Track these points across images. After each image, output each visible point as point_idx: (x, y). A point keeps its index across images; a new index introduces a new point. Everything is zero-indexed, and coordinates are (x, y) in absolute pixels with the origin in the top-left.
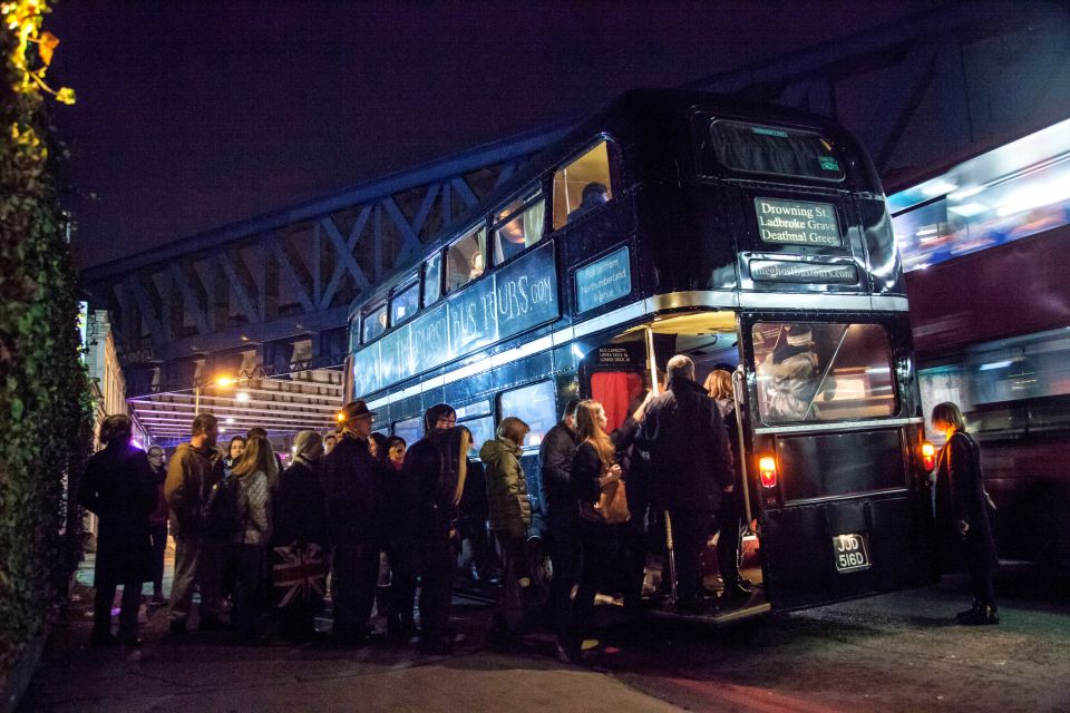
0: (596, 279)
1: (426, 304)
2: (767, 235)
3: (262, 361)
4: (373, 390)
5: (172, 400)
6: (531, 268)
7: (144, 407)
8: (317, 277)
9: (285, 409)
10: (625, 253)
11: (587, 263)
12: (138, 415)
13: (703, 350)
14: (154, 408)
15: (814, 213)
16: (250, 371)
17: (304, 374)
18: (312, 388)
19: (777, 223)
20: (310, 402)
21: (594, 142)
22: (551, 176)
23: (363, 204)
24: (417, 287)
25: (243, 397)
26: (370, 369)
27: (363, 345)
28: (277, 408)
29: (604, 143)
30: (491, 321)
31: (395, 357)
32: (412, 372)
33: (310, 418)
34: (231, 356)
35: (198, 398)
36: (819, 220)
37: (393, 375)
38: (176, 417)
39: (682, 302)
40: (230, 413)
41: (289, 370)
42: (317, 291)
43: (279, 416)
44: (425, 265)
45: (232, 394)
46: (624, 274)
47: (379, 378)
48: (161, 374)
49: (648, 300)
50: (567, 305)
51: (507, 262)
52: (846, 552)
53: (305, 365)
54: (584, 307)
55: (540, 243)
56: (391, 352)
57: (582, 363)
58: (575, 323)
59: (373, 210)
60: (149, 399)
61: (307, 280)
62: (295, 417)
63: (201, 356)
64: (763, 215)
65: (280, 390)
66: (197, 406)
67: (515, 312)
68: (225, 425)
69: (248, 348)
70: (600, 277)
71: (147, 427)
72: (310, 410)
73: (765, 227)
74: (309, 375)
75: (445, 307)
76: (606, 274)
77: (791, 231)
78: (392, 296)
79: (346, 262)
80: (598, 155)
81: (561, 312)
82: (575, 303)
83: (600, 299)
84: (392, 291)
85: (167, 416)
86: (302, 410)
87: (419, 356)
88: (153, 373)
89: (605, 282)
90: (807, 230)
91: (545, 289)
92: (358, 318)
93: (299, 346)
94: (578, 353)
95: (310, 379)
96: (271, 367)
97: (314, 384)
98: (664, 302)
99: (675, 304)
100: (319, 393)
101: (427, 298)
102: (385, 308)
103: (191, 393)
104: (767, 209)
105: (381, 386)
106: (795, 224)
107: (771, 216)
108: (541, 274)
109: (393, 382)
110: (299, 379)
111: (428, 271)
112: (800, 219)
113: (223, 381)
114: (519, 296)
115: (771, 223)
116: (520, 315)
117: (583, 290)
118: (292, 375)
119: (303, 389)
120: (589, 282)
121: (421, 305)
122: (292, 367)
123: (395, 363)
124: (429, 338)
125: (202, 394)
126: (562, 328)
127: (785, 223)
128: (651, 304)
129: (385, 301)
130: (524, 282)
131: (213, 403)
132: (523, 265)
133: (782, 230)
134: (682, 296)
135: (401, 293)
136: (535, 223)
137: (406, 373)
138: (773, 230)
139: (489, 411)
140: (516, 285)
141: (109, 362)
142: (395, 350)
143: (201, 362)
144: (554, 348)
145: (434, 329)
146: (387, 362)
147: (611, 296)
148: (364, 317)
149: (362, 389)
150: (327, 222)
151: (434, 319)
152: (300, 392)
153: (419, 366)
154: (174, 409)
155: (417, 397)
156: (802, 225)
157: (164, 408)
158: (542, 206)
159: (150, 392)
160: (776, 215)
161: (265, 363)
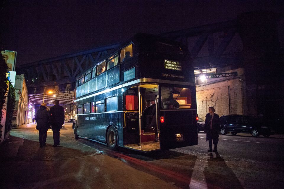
0: (128, 74)
1: (92, 77)
2: (166, 67)
3: (59, 88)
4: (80, 96)
5: (38, 96)
6: (115, 71)
7: (32, 97)
8: (73, 70)
9: (64, 99)
10: (134, 69)
11: (126, 70)
12: (31, 99)
13: (152, 92)
14: (34, 97)
15: (177, 63)
16: (56, 90)
17: (68, 92)
18: (70, 95)
19: (168, 65)
20: (70, 98)
21: (130, 44)
22: (120, 50)
23: (84, 55)
24: (90, 74)
25: (55, 96)
26: (80, 91)
27: (78, 86)
28: (62, 99)
29: (132, 44)
30: (105, 82)
31: (85, 89)
32: (88, 93)
33: (70, 102)
34: (52, 87)
35: (44, 96)
36: (177, 65)
37: (84, 93)
38: (39, 100)
39: (146, 80)
40: (52, 99)
41: (65, 91)
42: (72, 73)
43: (63, 101)
44: (92, 69)
45: (52, 95)
46: (134, 73)
47: (81, 93)
48: (36, 90)
49: (138, 80)
50: (121, 80)
51: (110, 69)
52: (178, 137)
53: (69, 90)
54: (125, 80)
55: (117, 65)
56: (84, 88)
57: (124, 93)
58: (123, 84)
59: (86, 56)
60: (33, 95)
61: (71, 71)
62: (66, 101)
63: (45, 86)
64: (165, 63)
65: (63, 95)
66: (44, 97)
67: (110, 80)
68: (50, 102)
69: (56, 85)
70: (129, 74)
71: (33, 101)
72: (70, 100)
73: (165, 65)
74: (70, 92)
75: (96, 78)
76: (130, 73)
77: (171, 67)
78: (85, 75)
79: (79, 67)
80: (130, 47)
81: (120, 81)
82: (123, 79)
83: (129, 79)
84: (85, 74)
85: (37, 99)
86: (68, 100)
87: (90, 89)
88: (34, 89)
89: (130, 75)
90: (175, 67)
91: (117, 76)
92: (78, 80)
93: (68, 86)
94: (123, 90)
95: (70, 93)
96: (61, 90)
97: (71, 94)
98: (142, 80)
99: (144, 81)
100: (72, 96)
101: (92, 76)
102: (84, 78)
103: (43, 94)
104: (166, 61)
105: (82, 95)
106: (172, 65)
107: (167, 63)
108: (117, 72)
109: (84, 95)
110: (67, 93)
111: (93, 70)
112: (173, 64)
113: (50, 92)
114: (112, 77)
115: (167, 65)
116: (111, 82)
117: (125, 77)
118: (66, 92)
119: (68, 95)
120: (127, 75)
121: (91, 78)
122: (66, 90)
123: (85, 90)
124: (92, 85)
125: (45, 95)
126: (120, 85)
127: (170, 65)
128: (139, 81)
129: (84, 76)
130: (113, 74)
131: (48, 97)
132: (113, 70)
133: (169, 66)
134: (146, 79)
135: (87, 75)
136: (116, 61)
137: (87, 93)
138: (167, 66)
139: (104, 102)
140: (111, 75)
141: (24, 86)
142: (85, 87)
143: (45, 88)
144: (118, 89)
145: (93, 83)
146: (83, 89)
147: (131, 78)
148: (79, 79)
149: (78, 96)
150: (76, 58)
151: (93, 81)
152: (67, 96)
153: (90, 91)
154: (39, 98)
155: (89, 98)
156: (174, 66)
157: (37, 97)
158: (118, 57)
159: (34, 94)
160: (168, 63)
161: (60, 89)
